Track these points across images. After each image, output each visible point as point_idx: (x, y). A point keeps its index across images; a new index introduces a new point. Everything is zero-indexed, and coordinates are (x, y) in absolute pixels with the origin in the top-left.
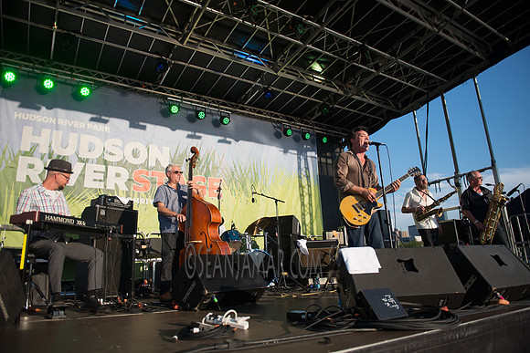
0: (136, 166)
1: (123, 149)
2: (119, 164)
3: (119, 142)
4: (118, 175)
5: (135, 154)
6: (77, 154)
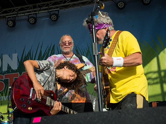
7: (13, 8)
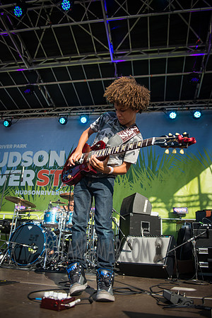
0: (40, 168)
1: (32, 157)
2: (30, 168)
3: (31, 153)
4: (28, 175)
5: (40, 159)
6: (7, 165)
7: (66, 108)
